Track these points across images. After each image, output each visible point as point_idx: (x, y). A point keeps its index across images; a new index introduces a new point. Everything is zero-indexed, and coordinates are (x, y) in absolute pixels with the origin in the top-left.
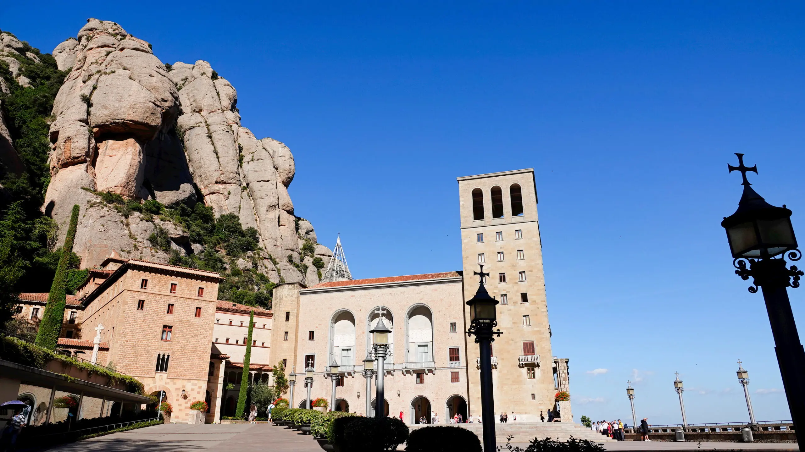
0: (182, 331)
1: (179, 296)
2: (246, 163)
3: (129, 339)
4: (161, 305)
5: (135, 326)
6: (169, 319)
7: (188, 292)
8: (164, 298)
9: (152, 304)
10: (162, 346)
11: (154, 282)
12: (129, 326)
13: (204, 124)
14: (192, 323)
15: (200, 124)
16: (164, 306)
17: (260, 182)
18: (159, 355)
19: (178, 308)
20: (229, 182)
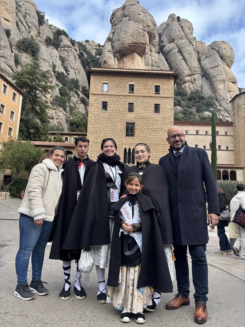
0: (144, 127)
1: (137, 95)
2: (203, 60)
3: (98, 136)
4: (122, 105)
5: (101, 125)
6: (130, 117)
7: (145, 91)
8: (124, 98)
9: (114, 104)
10: (127, 141)
11: (114, 85)
12: (97, 125)
13: (176, 47)
14: (152, 119)
15: (174, 48)
16: (125, 106)
17: (212, 68)
18: (125, 149)
19: (137, 106)
20: (194, 73)
